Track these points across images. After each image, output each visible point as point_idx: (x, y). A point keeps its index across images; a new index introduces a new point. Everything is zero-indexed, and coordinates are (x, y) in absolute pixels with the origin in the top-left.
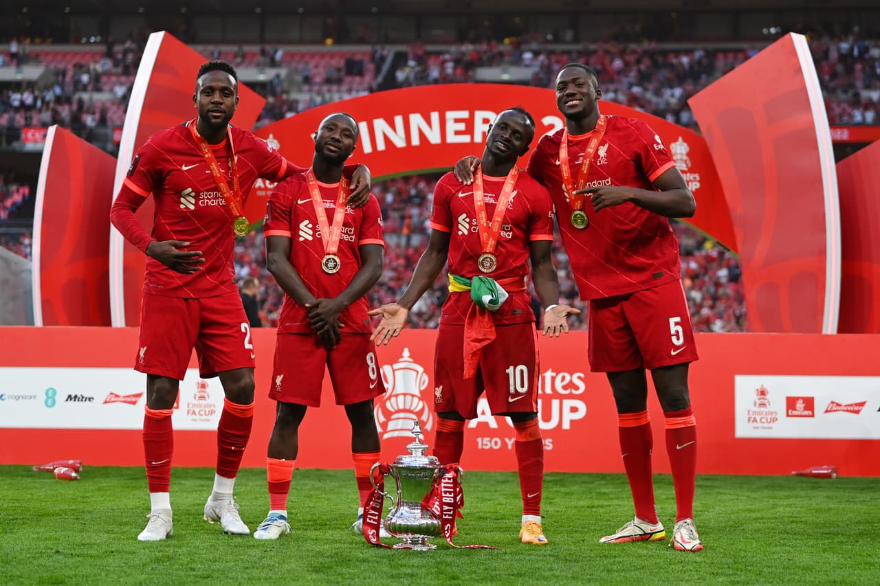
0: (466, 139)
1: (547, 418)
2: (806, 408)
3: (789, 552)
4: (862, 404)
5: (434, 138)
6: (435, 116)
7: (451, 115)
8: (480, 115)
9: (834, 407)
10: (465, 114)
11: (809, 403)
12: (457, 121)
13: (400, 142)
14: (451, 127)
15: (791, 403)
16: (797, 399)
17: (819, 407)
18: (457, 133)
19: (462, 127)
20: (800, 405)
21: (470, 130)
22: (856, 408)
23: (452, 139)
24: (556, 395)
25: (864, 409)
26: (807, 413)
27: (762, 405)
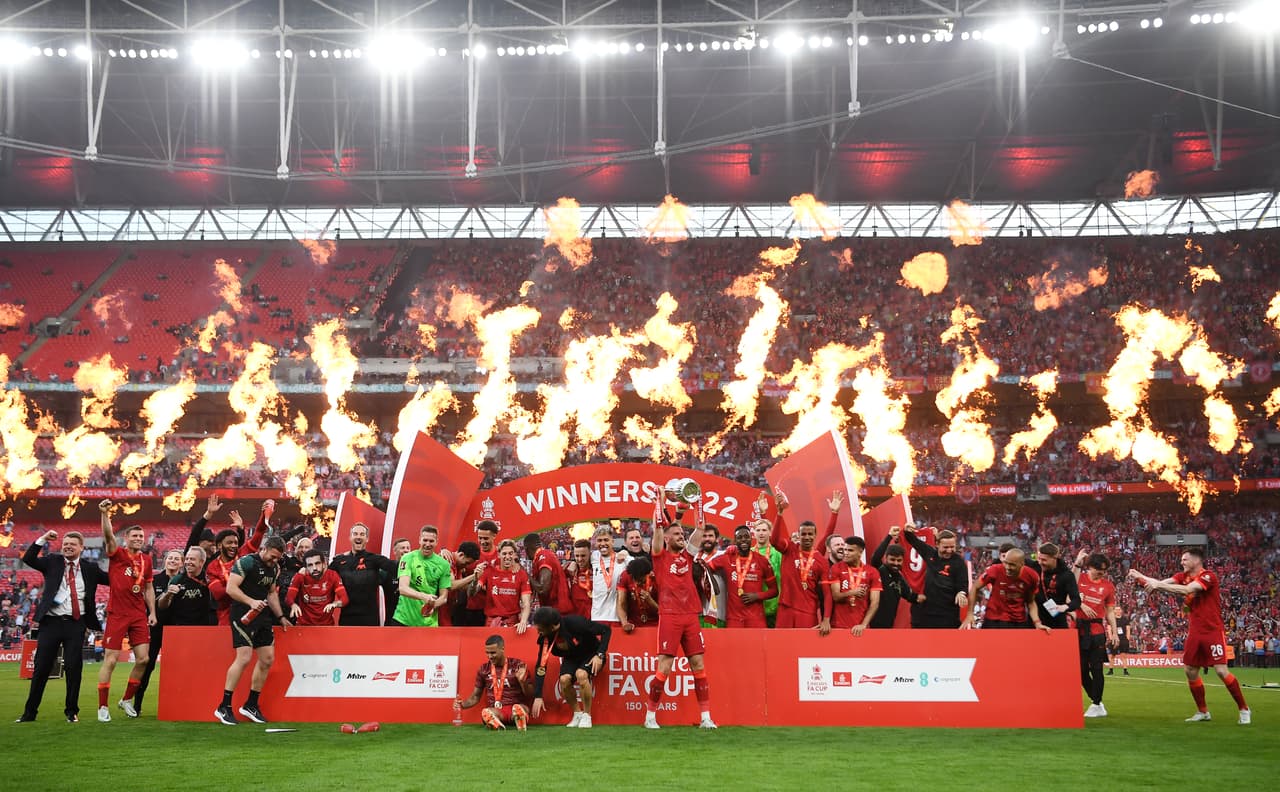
0: (618, 499)
1: (672, 688)
2: (846, 681)
3: (836, 781)
4: (883, 677)
5: (597, 498)
6: (597, 485)
7: (608, 484)
8: (627, 484)
9: (865, 679)
10: (617, 483)
11: (848, 676)
12: (611, 487)
13: (573, 501)
14: (608, 491)
15: (836, 676)
16: (841, 673)
17: (855, 679)
18: (612, 495)
19: (615, 491)
20: (842, 678)
21: (620, 493)
22: (879, 680)
23: (608, 499)
24: (678, 672)
25: (885, 680)
26: (847, 683)
27: (817, 678)
